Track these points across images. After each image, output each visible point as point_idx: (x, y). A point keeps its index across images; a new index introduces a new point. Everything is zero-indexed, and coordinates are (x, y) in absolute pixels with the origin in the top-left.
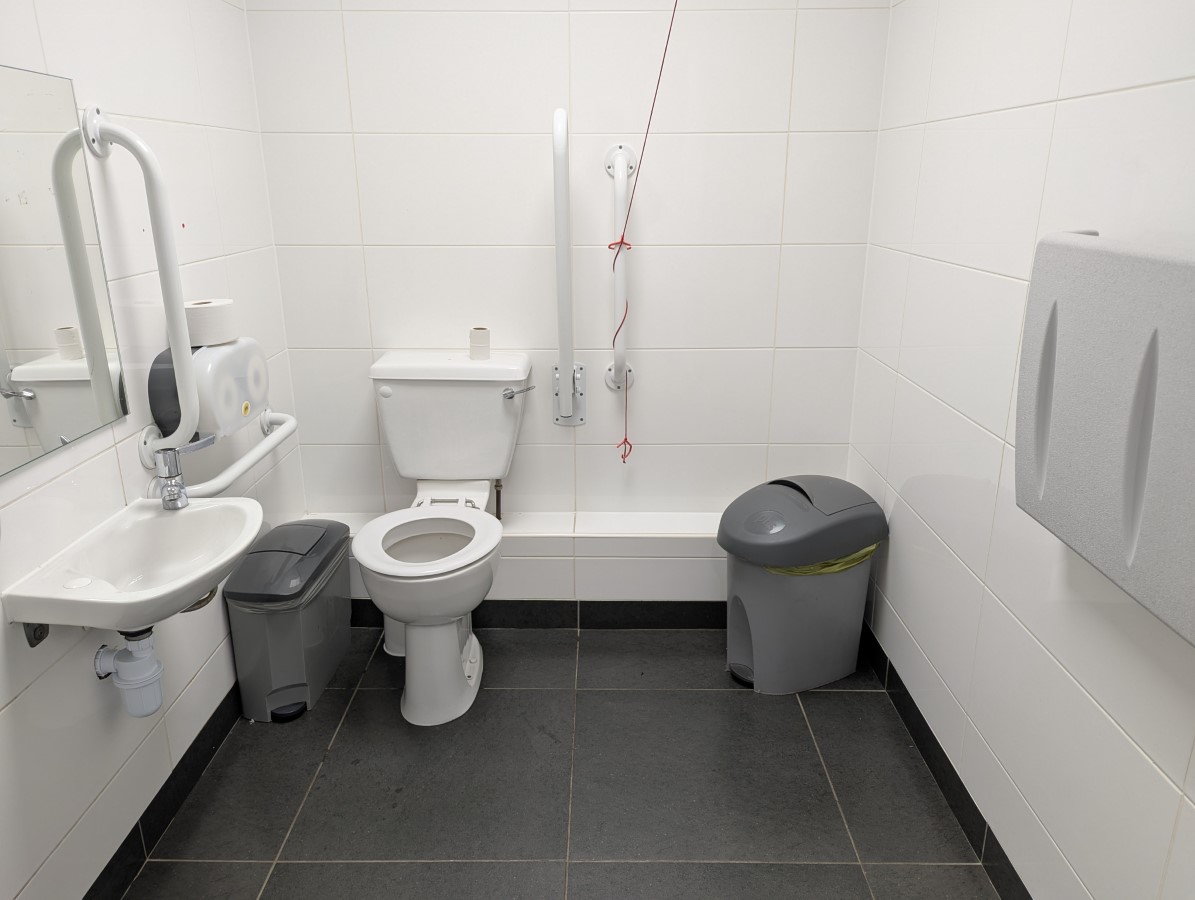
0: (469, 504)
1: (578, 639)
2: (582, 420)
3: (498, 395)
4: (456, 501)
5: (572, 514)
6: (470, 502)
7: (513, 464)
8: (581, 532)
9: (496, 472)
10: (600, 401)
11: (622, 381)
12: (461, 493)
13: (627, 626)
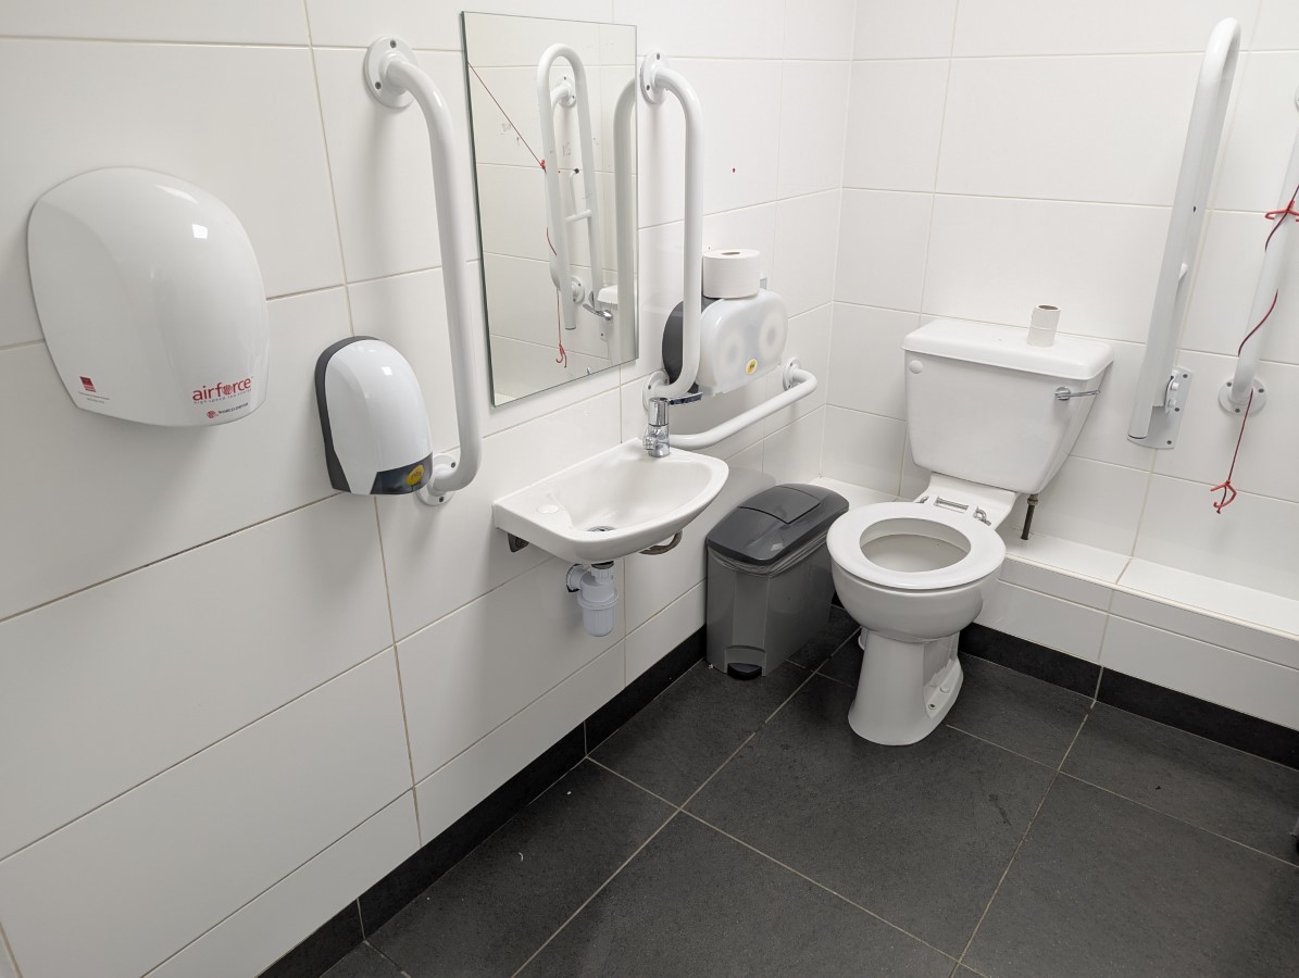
0: (980, 515)
1: (1088, 711)
2: (1169, 442)
3: (1048, 394)
4: (965, 508)
5: (1126, 558)
6: (982, 513)
7: (1055, 481)
8: (1126, 585)
9: (1029, 485)
10: (1203, 424)
11: (1244, 403)
12: (974, 499)
13: (1164, 720)
